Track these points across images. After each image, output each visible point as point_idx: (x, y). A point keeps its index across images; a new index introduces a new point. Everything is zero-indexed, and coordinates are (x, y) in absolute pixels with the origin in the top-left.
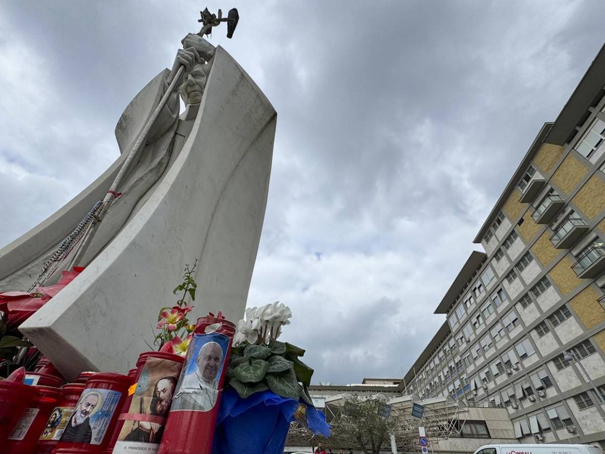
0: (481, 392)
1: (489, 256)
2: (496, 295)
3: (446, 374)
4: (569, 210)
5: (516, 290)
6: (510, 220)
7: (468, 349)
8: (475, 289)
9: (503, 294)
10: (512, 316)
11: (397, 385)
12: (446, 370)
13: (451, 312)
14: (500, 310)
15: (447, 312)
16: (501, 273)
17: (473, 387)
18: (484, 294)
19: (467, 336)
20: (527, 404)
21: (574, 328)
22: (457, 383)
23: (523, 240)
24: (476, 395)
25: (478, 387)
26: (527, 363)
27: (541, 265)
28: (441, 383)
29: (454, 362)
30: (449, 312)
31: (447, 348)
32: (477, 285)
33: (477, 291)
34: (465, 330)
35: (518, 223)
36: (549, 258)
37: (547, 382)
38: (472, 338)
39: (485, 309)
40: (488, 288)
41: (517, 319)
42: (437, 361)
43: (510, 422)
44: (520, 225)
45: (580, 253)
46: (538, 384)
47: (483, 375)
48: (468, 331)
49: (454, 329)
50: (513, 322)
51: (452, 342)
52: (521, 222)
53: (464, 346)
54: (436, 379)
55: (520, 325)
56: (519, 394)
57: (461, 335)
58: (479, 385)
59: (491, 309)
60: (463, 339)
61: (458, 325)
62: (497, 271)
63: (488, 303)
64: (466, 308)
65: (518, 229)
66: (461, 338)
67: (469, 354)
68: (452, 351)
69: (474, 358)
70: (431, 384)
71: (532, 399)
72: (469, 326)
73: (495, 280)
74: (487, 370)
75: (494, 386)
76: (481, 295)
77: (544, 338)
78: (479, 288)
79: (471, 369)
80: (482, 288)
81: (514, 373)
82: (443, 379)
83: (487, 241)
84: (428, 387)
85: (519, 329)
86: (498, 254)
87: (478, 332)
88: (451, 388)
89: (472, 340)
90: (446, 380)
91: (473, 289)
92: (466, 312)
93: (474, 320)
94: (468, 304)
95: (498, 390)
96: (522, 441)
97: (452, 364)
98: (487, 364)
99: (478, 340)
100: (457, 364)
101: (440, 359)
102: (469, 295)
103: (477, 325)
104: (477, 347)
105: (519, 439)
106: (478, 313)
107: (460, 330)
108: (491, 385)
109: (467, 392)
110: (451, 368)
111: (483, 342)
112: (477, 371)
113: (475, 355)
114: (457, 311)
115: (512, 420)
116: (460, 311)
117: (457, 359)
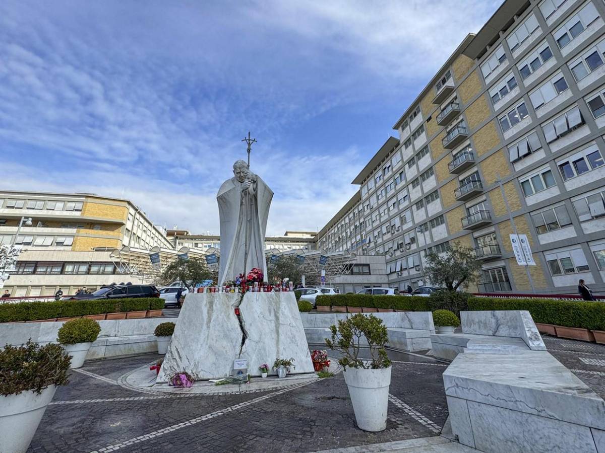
0: (372, 245)
1: (401, 142)
2: (398, 175)
3: (352, 230)
4: (461, 118)
5: (413, 174)
6: (423, 115)
7: (370, 214)
8: (386, 168)
9: (403, 175)
10: (405, 193)
11: (313, 237)
12: (353, 227)
13: (364, 184)
14: (398, 187)
15: (361, 183)
16: (406, 159)
17: (368, 241)
18: (390, 173)
19: (371, 205)
20: (398, 253)
21: (437, 206)
22: (359, 237)
23: (427, 135)
24: (368, 247)
25: (371, 241)
26: (405, 227)
27: (432, 159)
28: (347, 237)
29: (360, 222)
30: (363, 183)
31: (356, 211)
32: (387, 165)
33: (386, 169)
34: (371, 199)
35: (427, 120)
36: (438, 154)
37: (413, 240)
38: (375, 206)
39: (389, 185)
40: (395, 169)
41: (406, 196)
42: (347, 220)
43: (385, 265)
44: (428, 122)
45: (457, 154)
46: (408, 241)
47: (376, 233)
48: (373, 202)
49: (364, 197)
50: (404, 198)
51: (361, 207)
52: (430, 119)
53: (367, 211)
54: (344, 234)
55: (408, 201)
56: (395, 247)
57: (367, 203)
59: (393, 186)
60: (369, 206)
61: (367, 195)
62: (404, 157)
63: (392, 181)
64: (376, 183)
65: (426, 125)
66: (367, 206)
67: (370, 218)
68: (359, 214)
69: (373, 221)
70: (339, 237)
71: (402, 251)
72: (375, 197)
73: (400, 163)
74: (379, 230)
75: (381, 241)
76: (388, 174)
77: (419, 211)
78: (388, 168)
79: (369, 228)
80: (390, 168)
81: (396, 233)
82: (349, 234)
83: (403, 129)
84: (337, 239)
85: (407, 203)
86: (408, 143)
87: (380, 202)
88: (353, 240)
89: (374, 207)
90: (351, 234)
91: (384, 168)
92: (375, 186)
93: (379, 192)
94: (378, 179)
95: (383, 244)
96: (389, 276)
97: (357, 223)
98: (380, 226)
99: (378, 208)
100: (361, 224)
101: (350, 219)
102: (380, 173)
103: (380, 197)
104: (377, 213)
105: (388, 275)
106: (383, 188)
107: (368, 199)
108: (380, 241)
109: (363, 244)
110: (356, 227)
111: (382, 210)
112: (373, 230)
113: (374, 219)
114: (369, 184)
115: (386, 263)
116: (371, 184)
117: (362, 220)
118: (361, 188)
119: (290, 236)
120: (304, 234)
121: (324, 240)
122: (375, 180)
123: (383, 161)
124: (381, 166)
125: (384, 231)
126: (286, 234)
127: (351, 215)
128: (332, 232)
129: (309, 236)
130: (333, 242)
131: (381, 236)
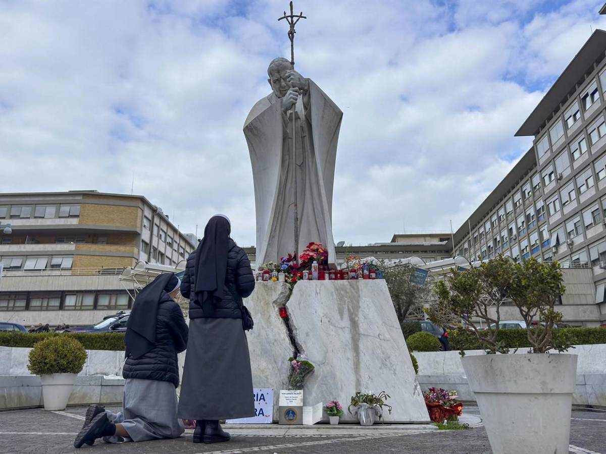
0: (563, 249)
3: (520, 224)
7: (558, 190)
8: (587, 95)
11: (444, 243)
12: (521, 219)
13: (542, 132)
15: (536, 133)
17: (554, 243)
18: (597, 106)
19: (559, 171)
22: (534, 237)
24: (554, 253)
25: (561, 242)
28: (510, 239)
29: (535, 207)
30: (538, 133)
31: (527, 188)
32: (590, 90)
33: (588, 99)
34: (558, 161)
38: (567, 173)
39: (595, 129)
42: (510, 207)
43: (593, 286)
47: (570, 226)
48: (563, 165)
49: (542, 160)
51: (536, 180)
53: (550, 186)
54: (505, 233)
57: (550, 169)
58: (562, 239)
60: (553, 175)
61: (549, 154)
64: (566, 127)
66: (550, 175)
67: (557, 197)
68: (534, 193)
69: (563, 203)
70: (496, 239)
72: (565, 156)
74: (577, 219)
75: (583, 240)
76: (593, 108)
78: (593, 94)
79: (555, 218)
80: (597, 96)
82: (515, 232)
84: (491, 244)
87: (576, 165)
88: (524, 243)
89: (564, 176)
90: (519, 233)
91: (582, 95)
92: (566, 133)
93: (574, 146)
94: (571, 122)
95: (587, 246)
96: (602, 307)
97: (531, 211)
98: (579, 211)
99: (574, 176)
100: (538, 212)
101: (515, 205)
102: (576, 106)
103: (577, 155)
104: (571, 186)
105: (599, 305)
106: (582, 136)
107: (552, 160)
108: (579, 240)
109: (544, 249)
110: (528, 218)
111: (581, 180)
112: (564, 221)
113: (565, 198)
114: (553, 132)
115: (595, 282)
116: (557, 132)
117: (540, 204)
118: (536, 143)
119: (401, 242)
120: (428, 239)
121: (466, 246)
122: (565, 123)
123: (580, 83)
124: (576, 94)
125: (588, 219)
126: (393, 240)
127: (518, 196)
128: (481, 231)
129: (436, 242)
130: (484, 248)
131: (580, 230)
